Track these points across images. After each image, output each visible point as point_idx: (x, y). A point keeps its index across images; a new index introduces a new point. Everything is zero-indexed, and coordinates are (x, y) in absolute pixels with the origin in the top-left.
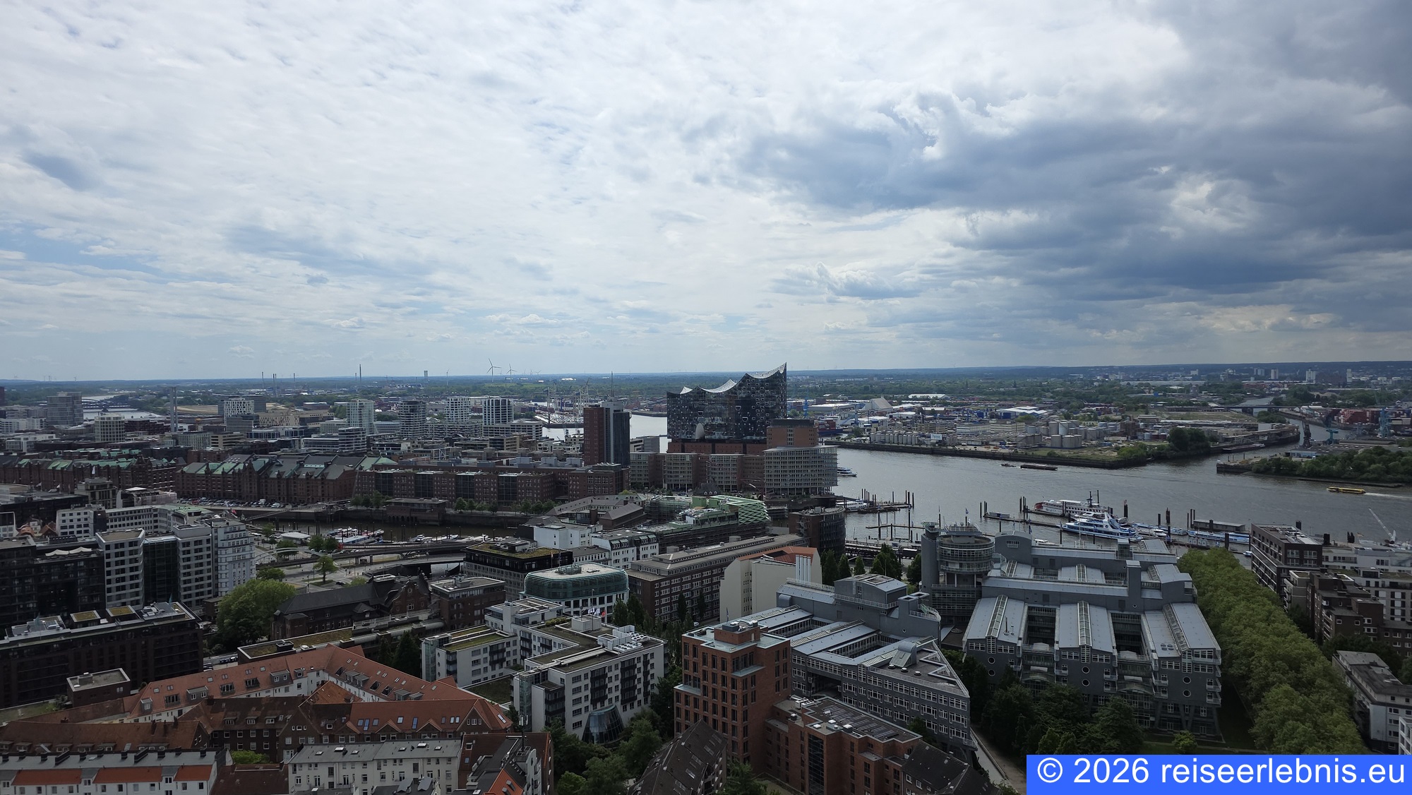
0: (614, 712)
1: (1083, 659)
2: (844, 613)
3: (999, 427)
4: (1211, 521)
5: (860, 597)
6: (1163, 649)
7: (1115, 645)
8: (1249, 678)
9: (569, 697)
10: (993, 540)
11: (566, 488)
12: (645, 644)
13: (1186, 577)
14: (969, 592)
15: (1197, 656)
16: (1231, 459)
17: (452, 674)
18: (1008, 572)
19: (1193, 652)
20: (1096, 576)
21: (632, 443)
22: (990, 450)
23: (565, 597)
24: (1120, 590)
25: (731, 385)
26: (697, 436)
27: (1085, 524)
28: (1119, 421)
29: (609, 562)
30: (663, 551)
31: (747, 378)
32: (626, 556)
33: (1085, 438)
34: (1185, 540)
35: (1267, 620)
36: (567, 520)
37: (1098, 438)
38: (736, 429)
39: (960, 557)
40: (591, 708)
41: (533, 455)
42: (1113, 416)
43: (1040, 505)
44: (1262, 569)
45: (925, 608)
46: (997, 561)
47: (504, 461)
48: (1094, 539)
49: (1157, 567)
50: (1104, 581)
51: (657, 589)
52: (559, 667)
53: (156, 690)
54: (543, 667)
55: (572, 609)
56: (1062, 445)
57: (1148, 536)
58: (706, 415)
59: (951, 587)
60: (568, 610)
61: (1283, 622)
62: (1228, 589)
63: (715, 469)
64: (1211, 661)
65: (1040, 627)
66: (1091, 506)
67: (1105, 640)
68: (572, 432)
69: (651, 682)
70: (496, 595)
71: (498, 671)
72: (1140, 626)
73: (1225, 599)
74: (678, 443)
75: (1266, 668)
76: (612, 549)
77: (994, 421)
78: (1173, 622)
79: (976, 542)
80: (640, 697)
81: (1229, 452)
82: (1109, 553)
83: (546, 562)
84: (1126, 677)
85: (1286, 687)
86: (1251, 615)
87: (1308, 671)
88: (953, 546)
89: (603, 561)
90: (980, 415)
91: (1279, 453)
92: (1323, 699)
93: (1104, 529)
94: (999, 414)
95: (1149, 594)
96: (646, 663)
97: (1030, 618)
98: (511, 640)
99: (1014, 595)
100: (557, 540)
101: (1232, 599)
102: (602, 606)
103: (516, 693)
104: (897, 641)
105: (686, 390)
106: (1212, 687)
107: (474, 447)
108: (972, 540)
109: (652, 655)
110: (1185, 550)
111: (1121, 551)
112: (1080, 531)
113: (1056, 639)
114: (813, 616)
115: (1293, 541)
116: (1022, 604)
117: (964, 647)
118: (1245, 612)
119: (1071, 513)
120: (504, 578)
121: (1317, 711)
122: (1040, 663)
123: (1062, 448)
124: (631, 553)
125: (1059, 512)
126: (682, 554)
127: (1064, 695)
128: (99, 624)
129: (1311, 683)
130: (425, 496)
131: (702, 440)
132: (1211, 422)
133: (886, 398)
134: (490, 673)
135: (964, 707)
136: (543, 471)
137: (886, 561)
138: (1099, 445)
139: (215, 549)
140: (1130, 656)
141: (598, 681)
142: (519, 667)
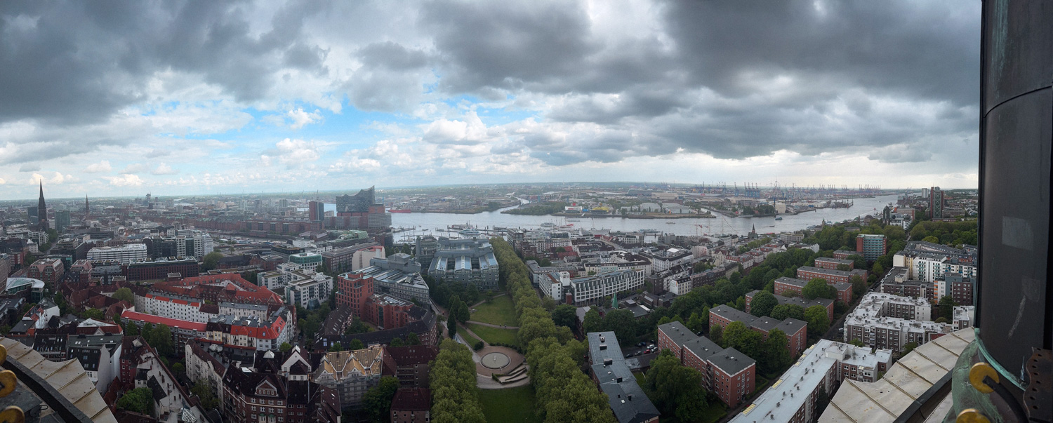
0: (317, 300)
1: (464, 273)
2: (391, 267)
5: (397, 261)
6: (484, 267)
7: (471, 268)
8: (506, 272)
9: (302, 295)
11: (304, 228)
12: (326, 278)
13: (491, 245)
14: (430, 256)
17: (266, 285)
18: (442, 250)
19: (492, 267)
20: (468, 248)
21: (324, 213)
22: (439, 210)
23: (302, 263)
24: (474, 252)
25: (356, 193)
26: (347, 210)
29: (316, 252)
30: (333, 248)
31: (361, 190)
32: (321, 250)
33: (466, 205)
35: (510, 255)
36: (303, 238)
38: (359, 208)
39: (428, 246)
40: (309, 298)
41: (294, 217)
44: (510, 241)
45: (417, 263)
46: (439, 246)
47: (285, 219)
48: (468, 236)
49: (484, 243)
50: (470, 249)
51: (332, 261)
52: (299, 285)
53: (187, 280)
54: (294, 285)
55: (304, 267)
56: (460, 208)
57: (482, 234)
58: (349, 204)
59: (425, 255)
60: (302, 266)
61: (514, 255)
62: (502, 248)
63: (351, 222)
64: (497, 269)
65: (451, 265)
67: (469, 267)
68: (306, 209)
69: (329, 291)
70: (280, 261)
71: (280, 285)
72: (478, 262)
73: (501, 252)
74: (340, 213)
75: (510, 268)
76: (317, 248)
78: (487, 259)
79: (433, 240)
80: (325, 295)
82: (471, 240)
83: (296, 251)
84: (475, 276)
85: (514, 273)
86: (507, 254)
88: (426, 242)
89: (314, 252)
92: (523, 274)
95: (481, 252)
96: (327, 284)
97: (449, 263)
98: (284, 276)
99: (444, 256)
100: (300, 244)
101: (503, 252)
102: (313, 266)
103: (285, 292)
105: (341, 195)
106: (497, 276)
107: (275, 215)
108: (431, 240)
109: (329, 282)
110: (491, 237)
111: (474, 239)
113: (454, 269)
114: (381, 268)
115: (517, 232)
116: (446, 258)
117: (428, 274)
118: (505, 254)
120: (283, 256)
121: (521, 278)
122: (451, 276)
124: (323, 249)
126: (340, 249)
128: (175, 260)
130: (261, 229)
131: (348, 212)
133: (408, 196)
134: (278, 286)
135: (427, 292)
136: (297, 222)
137: (405, 248)
139: (203, 243)
140: (475, 270)
141: (311, 289)
142: (287, 284)
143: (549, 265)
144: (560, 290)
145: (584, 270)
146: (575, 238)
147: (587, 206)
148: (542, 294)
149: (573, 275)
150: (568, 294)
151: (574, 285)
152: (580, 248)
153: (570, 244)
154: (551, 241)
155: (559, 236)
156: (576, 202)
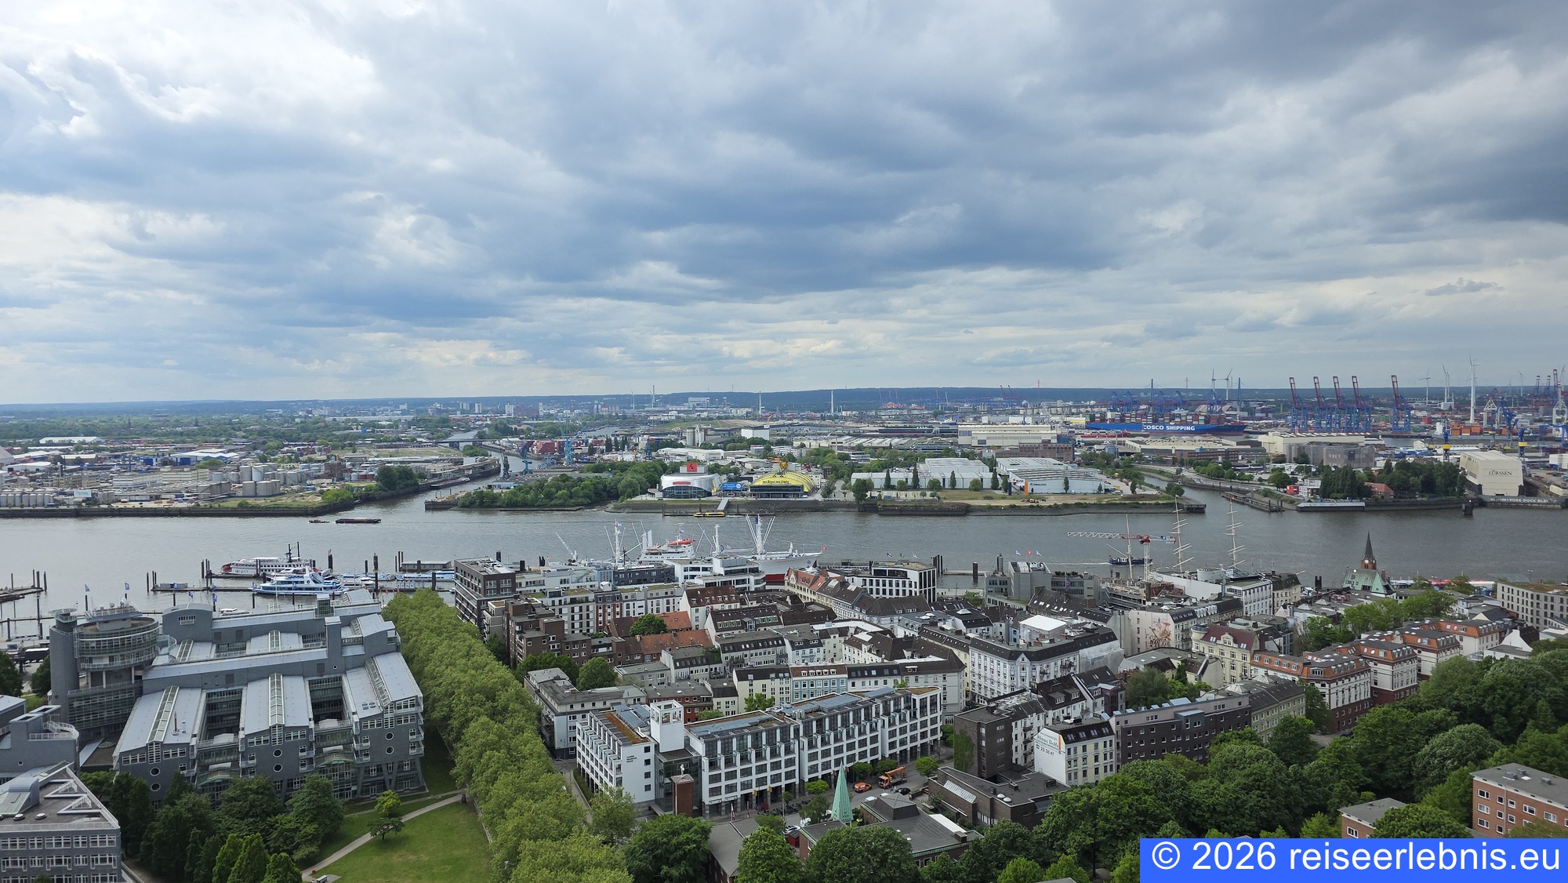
1: (277, 741)
3: (174, 476)
4: (419, 562)
6: (364, 709)
7: (312, 716)
8: (450, 718)
10: (159, 619)
13: (390, 625)
14: (124, 691)
15: (399, 708)
16: (438, 496)
18: (180, 656)
19: (395, 705)
20: (293, 641)
22: (161, 506)
24: (319, 653)
27: (283, 582)
28: (324, 461)
33: (285, 483)
34: (393, 585)
35: (468, 655)
37: (300, 482)
39: (112, 649)
42: (317, 456)
43: (228, 567)
44: (465, 605)
45: (53, 726)
46: (164, 644)
48: (293, 598)
49: (360, 619)
50: (301, 646)
56: (256, 493)
57: (353, 587)
59: (97, 689)
61: (482, 655)
62: (432, 631)
64: (413, 710)
65: (224, 716)
66: (290, 561)
67: (301, 714)
72: (341, 688)
73: (429, 641)
75: (466, 704)
77: (167, 468)
78: (376, 677)
79: (133, 625)
81: (437, 488)
82: (305, 612)
84: (325, 750)
85: (484, 719)
86: (453, 654)
87: (503, 697)
88: (98, 636)
90: (149, 462)
91: (481, 486)
92: (515, 722)
93: (305, 585)
94: (175, 459)
95: (350, 652)
97: (210, 707)
99: (186, 683)
101: (435, 640)
104: (8, 779)
106: (415, 737)
108: (127, 625)
110: (391, 596)
111: (321, 609)
112: (276, 591)
113: (241, 726)
115: (491, 572)
116: (198, 691)
117: (115, 764)
118: (447, 651)
119: (267, 572)
121: (510, 735)
122: (221, 759)
123: (256, 496)
125: (253, 572)
127: (251, 790)
129: (505, 709)
132: (419, 458)
135: (111, 843)
138: (301, 490)
140: (330, 724)
143: (611, 680)
144: (651, 768)
145: (733, 692)
146: (699, 582)
147: (736, 471)
148: (588, 786)
149: (696, 710)
150: (681, 779)
151: (699, 747)
152: (717, 616)
153: (684, 604)
154: (615, 598)
155: (642, 577)
156: (698, 462)
